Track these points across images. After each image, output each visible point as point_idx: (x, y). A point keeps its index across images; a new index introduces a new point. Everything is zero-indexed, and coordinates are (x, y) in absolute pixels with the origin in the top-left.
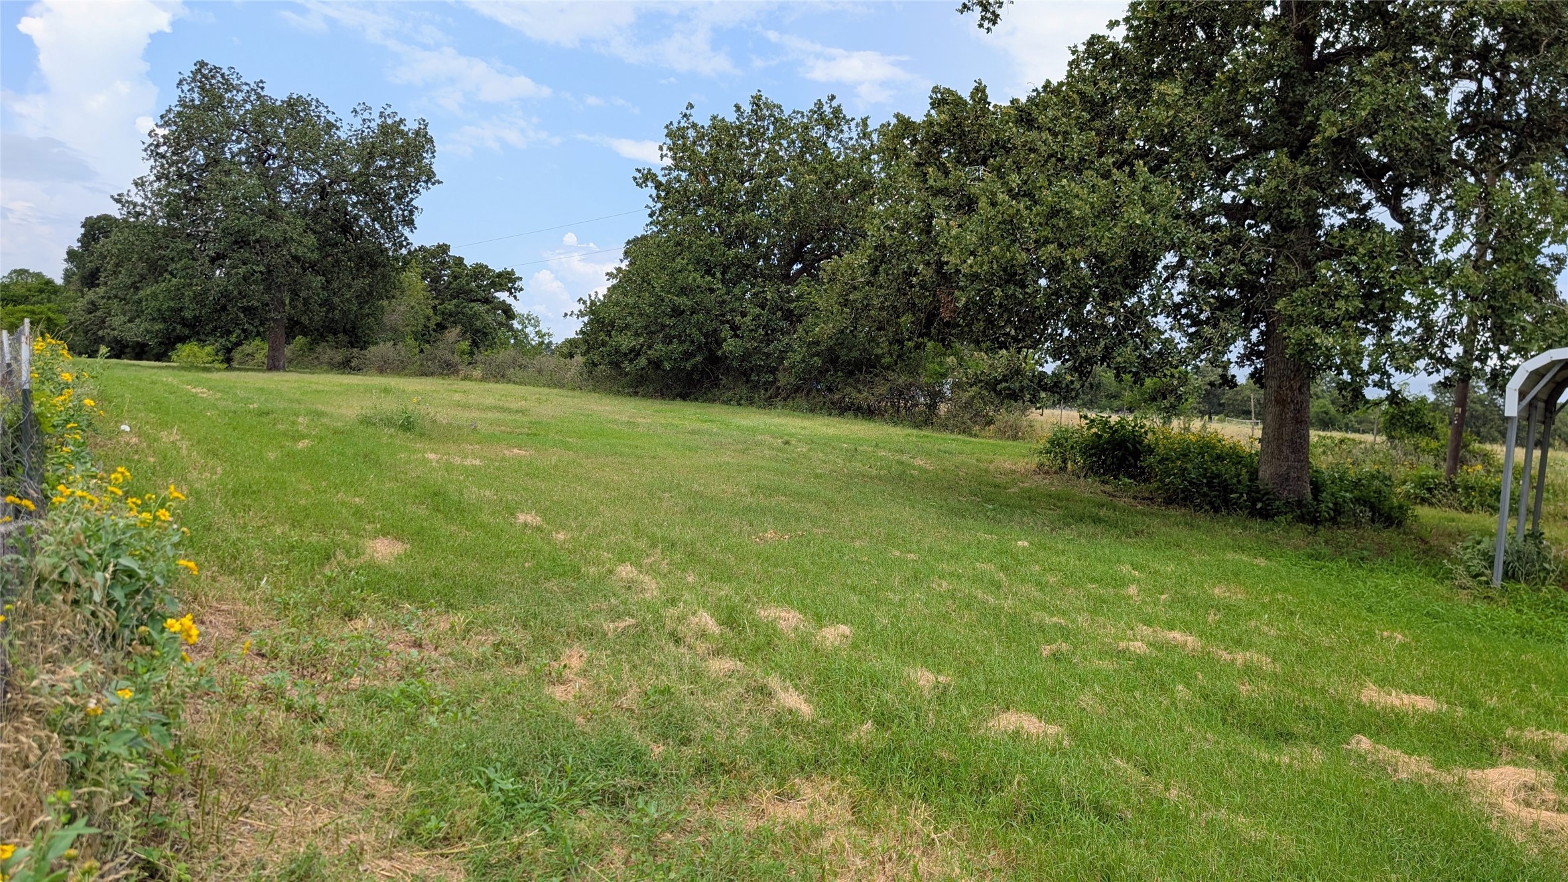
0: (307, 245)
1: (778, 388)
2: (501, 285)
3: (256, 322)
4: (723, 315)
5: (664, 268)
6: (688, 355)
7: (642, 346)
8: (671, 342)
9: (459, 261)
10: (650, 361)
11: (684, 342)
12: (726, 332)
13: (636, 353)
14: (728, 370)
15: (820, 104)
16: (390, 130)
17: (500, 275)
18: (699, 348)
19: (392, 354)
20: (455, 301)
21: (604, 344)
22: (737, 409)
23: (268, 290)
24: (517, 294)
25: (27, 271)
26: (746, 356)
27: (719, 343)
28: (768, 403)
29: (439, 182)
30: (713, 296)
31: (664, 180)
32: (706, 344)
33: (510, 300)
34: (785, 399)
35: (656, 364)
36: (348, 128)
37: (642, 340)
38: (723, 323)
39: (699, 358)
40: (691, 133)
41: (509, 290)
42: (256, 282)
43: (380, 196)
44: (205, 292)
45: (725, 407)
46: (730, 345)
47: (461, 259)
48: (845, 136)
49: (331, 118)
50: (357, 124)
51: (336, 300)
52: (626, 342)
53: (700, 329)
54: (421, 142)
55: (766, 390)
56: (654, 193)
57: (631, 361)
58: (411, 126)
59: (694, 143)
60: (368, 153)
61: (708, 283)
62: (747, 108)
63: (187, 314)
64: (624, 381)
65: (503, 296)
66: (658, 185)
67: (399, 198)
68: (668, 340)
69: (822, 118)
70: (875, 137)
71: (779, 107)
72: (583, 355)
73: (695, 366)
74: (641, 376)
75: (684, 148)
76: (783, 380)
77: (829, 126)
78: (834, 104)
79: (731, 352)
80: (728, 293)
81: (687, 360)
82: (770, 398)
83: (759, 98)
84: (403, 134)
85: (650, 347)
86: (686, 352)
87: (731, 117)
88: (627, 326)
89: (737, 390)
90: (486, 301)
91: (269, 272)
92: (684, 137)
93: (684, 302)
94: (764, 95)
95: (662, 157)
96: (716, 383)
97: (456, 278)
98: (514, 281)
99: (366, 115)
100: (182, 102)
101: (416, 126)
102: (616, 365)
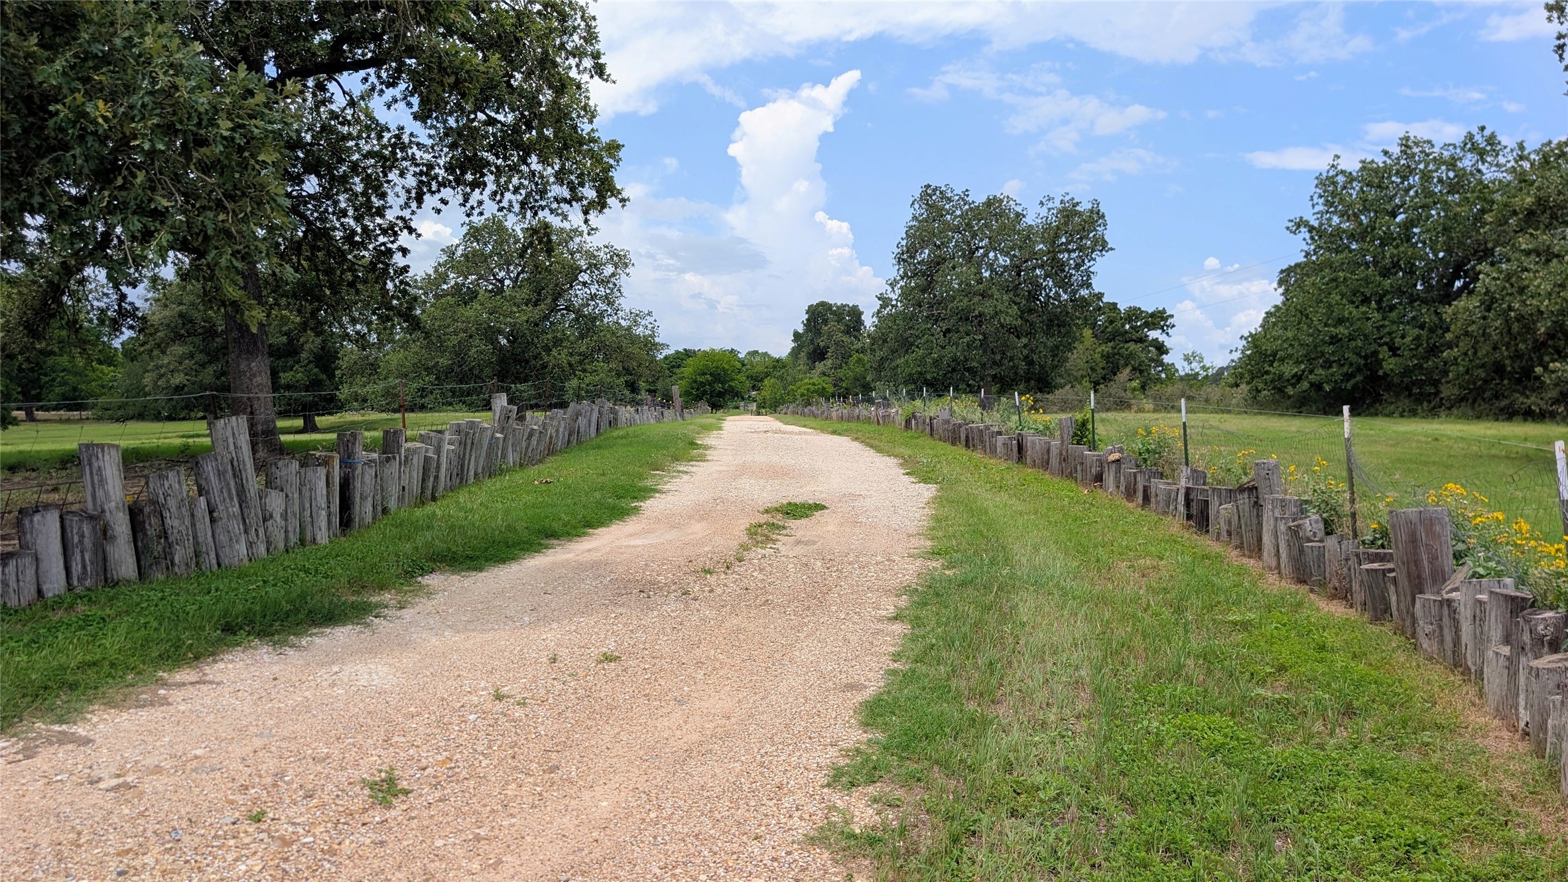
0: (1011, 316)
1: (1442, 399)
2: (1154, 324)
3: (978, 379)
4: (1381, 338)
5: (1321, 301)
6: (1348, 377)
7: (1303, 371)
8: (1330, 367)
9: (1113, 307)
10: (1312, 384)
11: (1343, 365)
12: (1384, 352)
13: (1298, 378)
14: (1389, 387)
15: (1470, 136)
16: (1068, 213)
17: (1153, 315)
18: (1359, 370)
19: (1071, 397)
20: (1110, 344)
21: (1267, 373)
22: (1401, 420)
23: (985, 352)
24: (1170, 331)
25: (757, 352)
26: (1407, 372)
27: (1379, 363)
28: (1433, 413)
29: (1112, 249)
30: (1369, 324)
31: (1316, 224)
32: (1366, 365)
33: (1162, 337)
34: (1449, 409)
35: (1317, 386)
36: (1034, 216)
37: (1303, 367)
38: (1380, 345)
39: (1359, 378)
40: (1341, 179)
41: (1162, 328)
42: (976, 348)
43: (1061, 266)
44: (941, 358)
45: (1387, 419)
46: (1390, 364)
47: (1115, 304)
48: (1502, 160)
49: (1019, 209)
50: (1044, 212)
51: (1035, 357)
52: (1289, 369)
53: (1358, 354)
54: (1095, 217)
55: (1429, 402)
56: (1307, 236)
57: (1294, 385)
58: (1084, 207)
59: (1344, 188)
60: (1051, 234)
61: (1364, 313)
62: (1396, 150)
63: (929, 377)
64: (1289, 402)
65: (1154, 334)
66: (1311, 229)
67: (1077, 267)
68: (1328, 364)
69: (1475, 148)
70: (1532, 157)
71: (1429, 142)
72: (1248, 383)
73: (1355, 387)
74: (1304, 398)
75: (1334, 195)
76: (1447, 391)
77: (1482, 154)
78: (1487, 133)
79: (1392, 370)
80: (1384, 319)
81: (1348, 381)
82: (1434, 408)
83: (1407, 139)
84: (1080, 214)
85: (1311, 372)
86: (1346, 374)
87: (1380, 160)
88: (1290, 356)
89: (1400, 404)
90: (1141, 340)
91: (985, 338)
92: (1334, 184)
93: (1342, 330)
94: (1411, 135)
95: (1313, 206)
96: (1377, 399)
97: (1111, 322)
98: (1166, 319)
99: (1050, 205)
100: (915, 218)
101: (1089, 206)
102: (1280, 390)
